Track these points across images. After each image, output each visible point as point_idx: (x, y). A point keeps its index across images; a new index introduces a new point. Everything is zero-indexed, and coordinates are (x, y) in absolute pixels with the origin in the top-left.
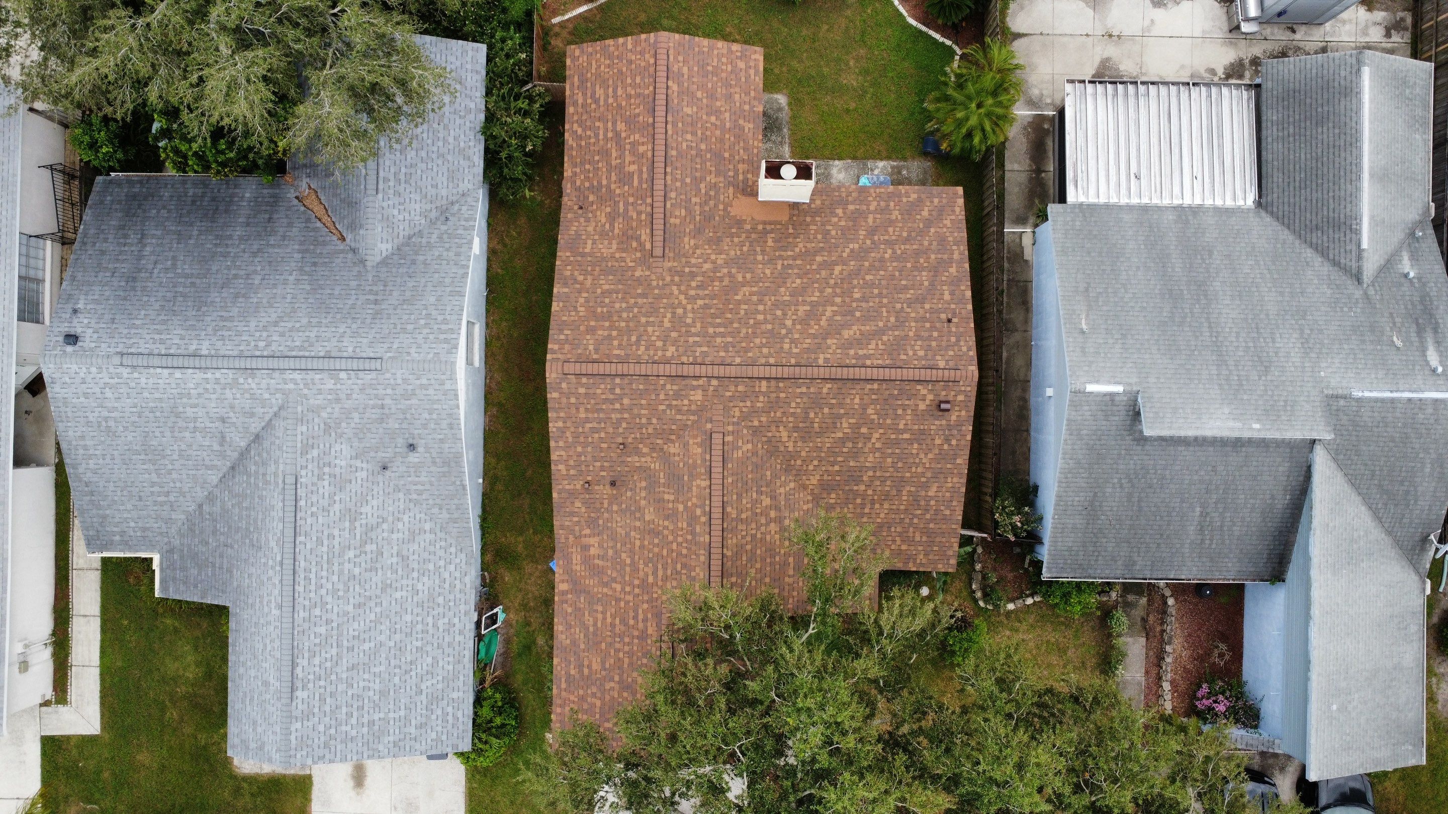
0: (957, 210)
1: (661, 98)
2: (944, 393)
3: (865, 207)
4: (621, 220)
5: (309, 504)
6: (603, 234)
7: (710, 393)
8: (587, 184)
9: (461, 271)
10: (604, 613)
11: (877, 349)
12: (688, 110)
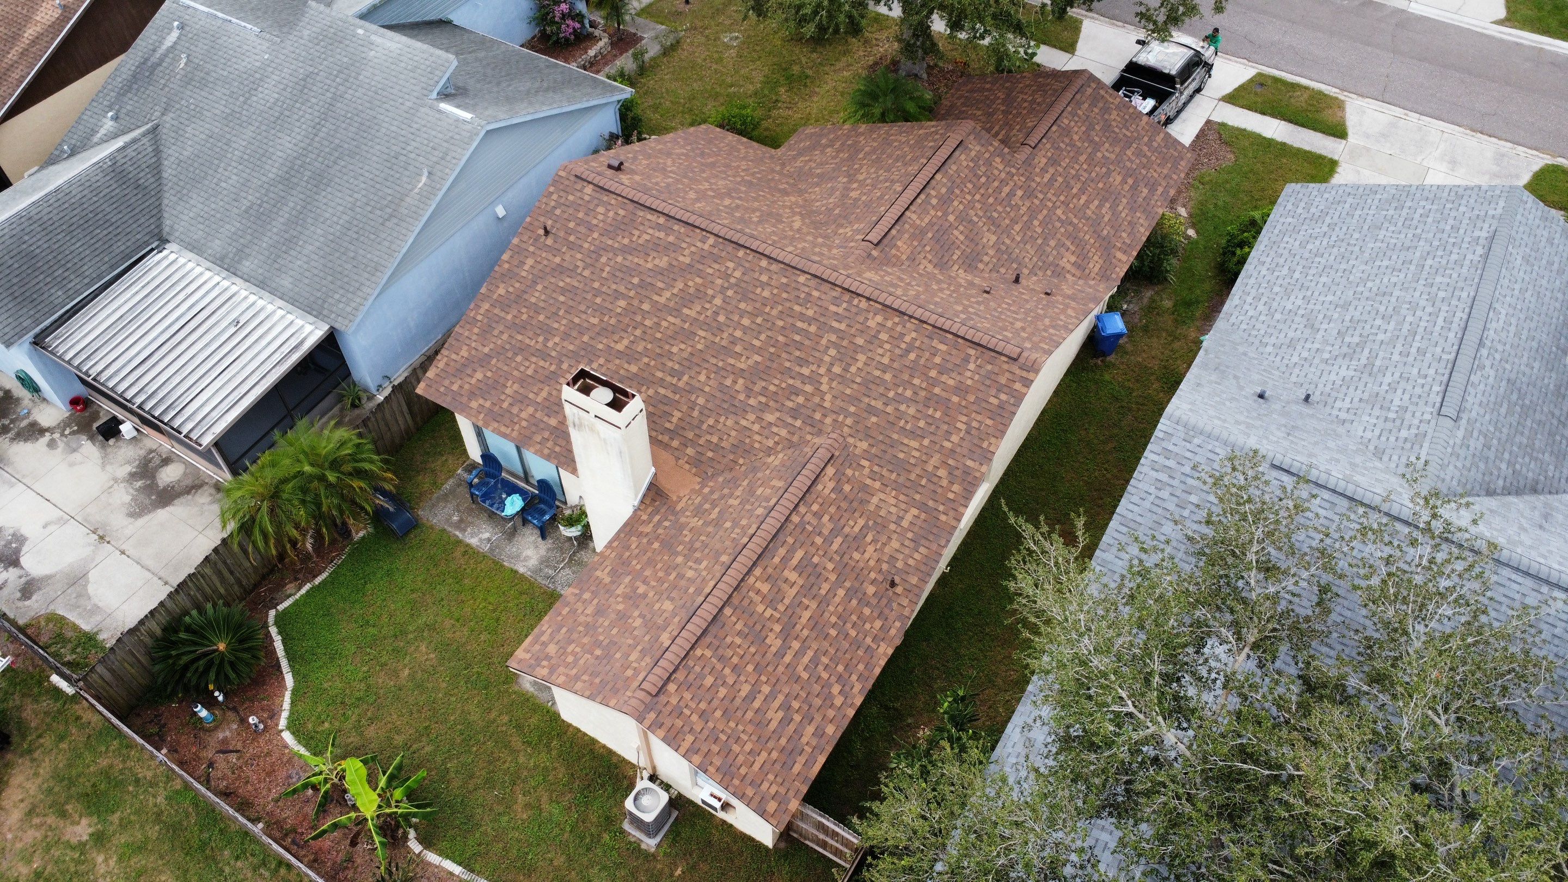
2: (607, 172)
4: (847, 529)
11: (642, 232)
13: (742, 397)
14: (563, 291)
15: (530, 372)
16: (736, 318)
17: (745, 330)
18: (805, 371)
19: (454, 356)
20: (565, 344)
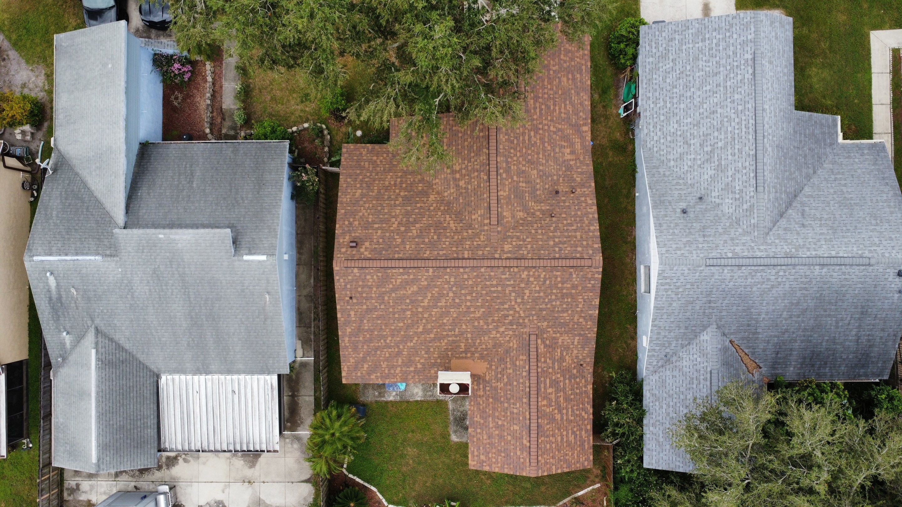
0: (346, 369)
1: (534, 435)
2: (354, 253)
3: (404, 369)
4: (556, 357)
5: (748, 175)
6: (567, 348)
7: (499, 250)
8: (578, 380)
9: (656, 323)
10: (560, 113)
11: (396, 279)
12: (516, 427)
13: (485, 327)
14: (378, 318)
15: (387, 355)
16: (463, 298)
17: (470, 301)
18: (506, 306)
19: (348, 364)
20: (395, 338)
